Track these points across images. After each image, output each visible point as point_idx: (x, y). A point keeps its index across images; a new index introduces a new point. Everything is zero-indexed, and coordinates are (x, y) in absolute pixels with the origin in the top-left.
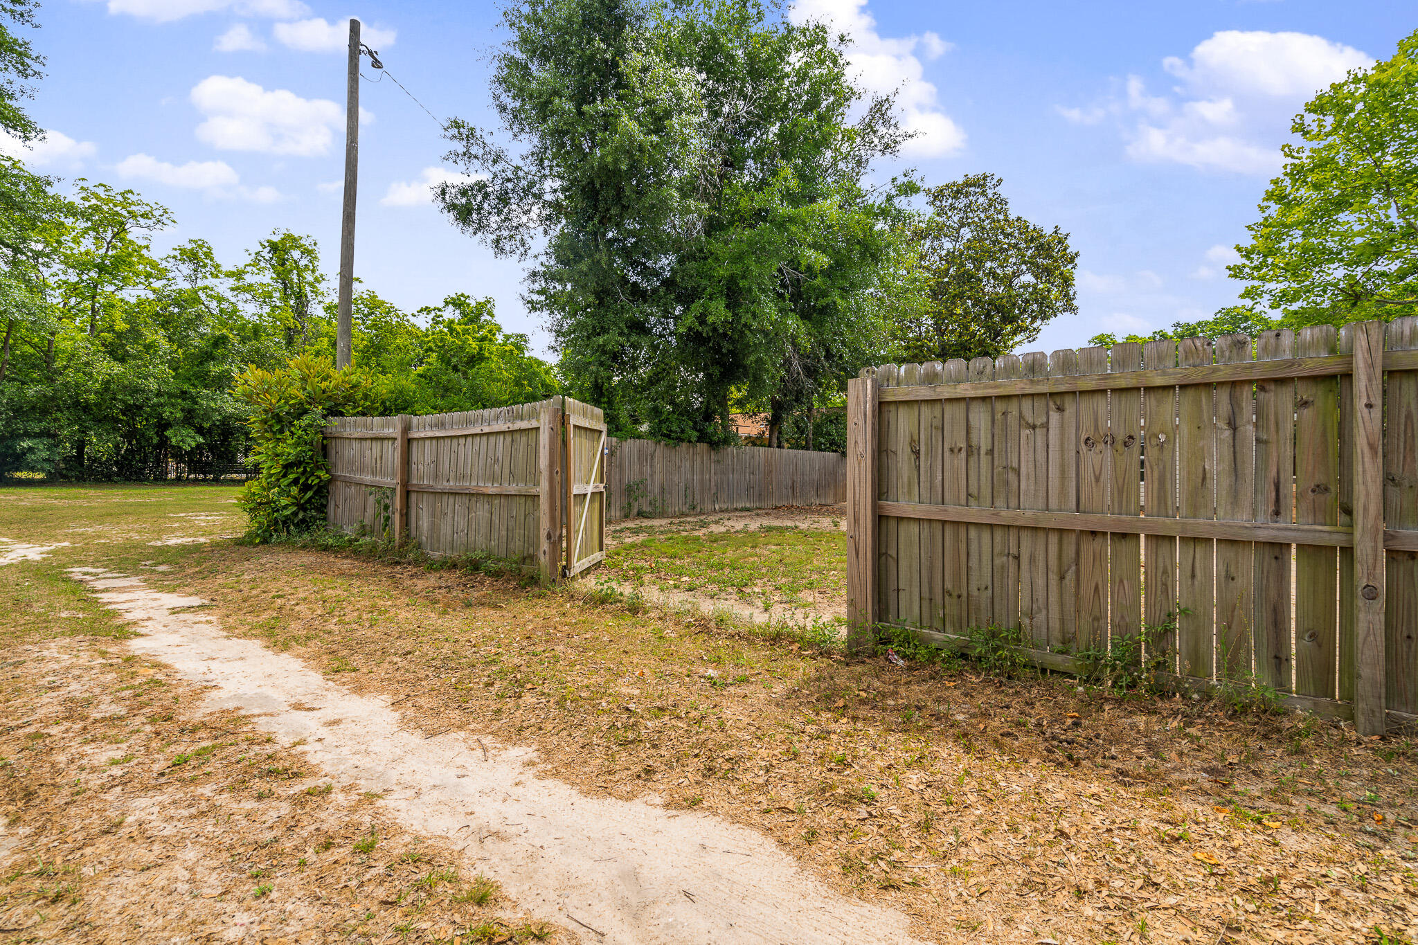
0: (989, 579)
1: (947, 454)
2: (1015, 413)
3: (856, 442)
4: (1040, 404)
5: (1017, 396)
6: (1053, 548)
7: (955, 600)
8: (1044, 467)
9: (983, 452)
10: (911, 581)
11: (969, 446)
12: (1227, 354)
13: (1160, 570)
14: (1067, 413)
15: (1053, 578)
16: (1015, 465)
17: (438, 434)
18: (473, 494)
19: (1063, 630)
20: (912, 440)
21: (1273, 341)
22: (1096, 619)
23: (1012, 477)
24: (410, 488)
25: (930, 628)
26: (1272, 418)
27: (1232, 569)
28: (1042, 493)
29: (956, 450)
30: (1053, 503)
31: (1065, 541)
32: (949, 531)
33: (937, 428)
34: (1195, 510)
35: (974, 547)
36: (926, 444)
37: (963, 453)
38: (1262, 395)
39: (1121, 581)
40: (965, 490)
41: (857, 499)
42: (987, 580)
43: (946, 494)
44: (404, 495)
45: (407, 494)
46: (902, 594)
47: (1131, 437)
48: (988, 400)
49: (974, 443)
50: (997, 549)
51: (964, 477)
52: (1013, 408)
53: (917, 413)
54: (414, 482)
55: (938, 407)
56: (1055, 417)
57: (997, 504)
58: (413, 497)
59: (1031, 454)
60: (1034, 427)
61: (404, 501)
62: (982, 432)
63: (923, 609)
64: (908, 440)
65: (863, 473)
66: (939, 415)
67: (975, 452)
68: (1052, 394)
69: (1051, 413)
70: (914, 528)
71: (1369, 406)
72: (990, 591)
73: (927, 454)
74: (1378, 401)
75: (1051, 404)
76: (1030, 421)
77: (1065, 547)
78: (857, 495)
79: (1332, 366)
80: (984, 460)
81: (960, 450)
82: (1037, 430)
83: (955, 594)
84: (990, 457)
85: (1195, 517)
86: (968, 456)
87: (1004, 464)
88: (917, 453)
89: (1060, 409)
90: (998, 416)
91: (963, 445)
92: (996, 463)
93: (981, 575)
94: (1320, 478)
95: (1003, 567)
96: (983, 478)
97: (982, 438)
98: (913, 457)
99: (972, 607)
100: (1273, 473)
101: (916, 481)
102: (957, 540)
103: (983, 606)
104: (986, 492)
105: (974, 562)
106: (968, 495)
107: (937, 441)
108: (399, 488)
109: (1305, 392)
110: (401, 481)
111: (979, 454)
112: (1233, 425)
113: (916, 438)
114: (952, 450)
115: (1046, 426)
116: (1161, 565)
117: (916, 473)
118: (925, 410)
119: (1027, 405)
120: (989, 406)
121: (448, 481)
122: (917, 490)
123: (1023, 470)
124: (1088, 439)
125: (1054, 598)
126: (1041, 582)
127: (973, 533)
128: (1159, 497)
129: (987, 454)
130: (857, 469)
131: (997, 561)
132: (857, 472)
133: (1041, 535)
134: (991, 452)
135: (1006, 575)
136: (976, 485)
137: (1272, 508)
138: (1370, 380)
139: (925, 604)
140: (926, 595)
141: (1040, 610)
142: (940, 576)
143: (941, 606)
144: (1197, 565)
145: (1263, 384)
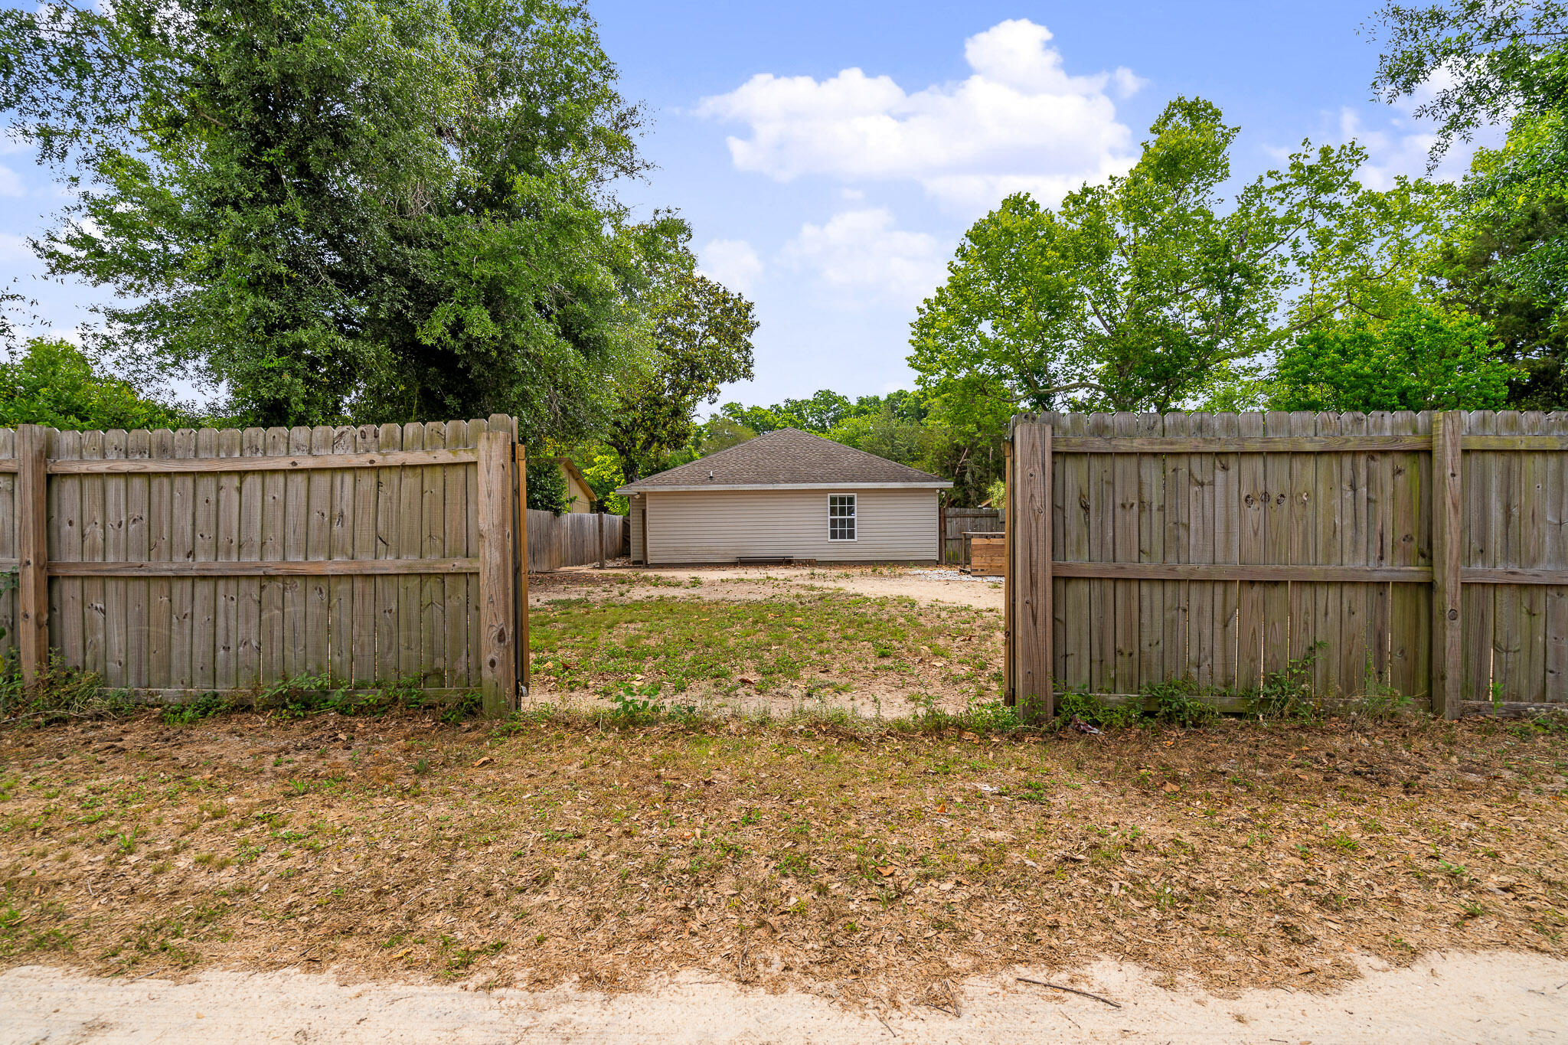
0: (1161, 634)
1: (1119, 510)
2: (1185, 470)
3: (1032, 495)
4: (1207, 462)
5: (1187, 453)
6: (1219, 599)
7: (1126, 657)
8: (1211, 522)
9: (1155, 507)
10: (1080, 645)
11: (1141, 502)
12: (1350, 428)
13: (1303, 611)
14: (1231, 472)
15: (1218, 626)
16: (1185, 521)
17: (152, 467)
18: (271, 577)
19: (1226, 675)
20: (1082, 495)
21: (1379, 420)
22: (1252, 660)
23: (1182, 532)
24: (60, 572)
25: (1101, 690)
26: (1378, 481)
27: (1353, 606)
28: (1210, 548)
29: (1128, 506)
30: (1219, 558)
31: (1229, 592)
32: (1120, 587)
33: (1108, 483)
34: (1328, 557)
35: (1146, 603)
36: (1097, 499)
37: (1135, 507)
38: (1372, 463)
39: (1274, 624)
40: (1137, 546)
41: (1034, 559)
42: (1158, 634)
43: (1118, 552)
44: (44, 584)
45: (51, 581)
46: (1070, 660)
47: (1282, 496)
48: (1159, 457)
49: (1146, 498)
50: (1168, 603)
51: (1136, 533)
52: (1183, 464)
53: (1086, 467)
54: (74, 558)
55: (1108, 460)
56: (1220, 475)
57: (1168, 559)
58: (70, 591)
59: (1200, 509)
60: (1202, 484)
61: (44, 598)
62: (1154, 488)
63: (1094, 671)
64: (1077, 494)
65: (1041, 530)
66: (1110, 470)
67: (1147, 507)
68: (1217, 454)
69: (1217, 471)
70: (1084, 587)
71: (1453, 475)
72: (1161, 644)
73: (1097, 511)
74: (1458, 473)
75: (1217, 462)
76: (1199, 478)
77: (1229, 597)
78: (1035, 555)
79: (1418, 443)
80: (1157, 516)
81: (1132, 505)
82: (1205, 487)
83: (1126, 653)
84: (1162, 513)
85: (1328, 564)
86: (1140, 512)
87: (1175, 520)
88: (1086, 508)
89: (1225, 468)
90: (1169, 472)
91: (1136, 502)
92: (1167, 519)
93: (1153, 629)
94: (1408, 530)
95: (1173, 621)
96: (1155, 535)
97: (1154, 494)
98: (1082, 512)
99: (1143, 664)
100: (1379, 527)
101: (1086, 538)
102: (1128, 597)
103: (1154, 660)
104: (1158, 548)
105: (1145, 620)
106: (1140, 551)
107: (1108, 496)
108: (30, 571)
109: (1402, 462)
110: (37, 557)
111: (1151, 510)
112: (1354, 488)
113: (1085, 492)
114: (1123, 506)
115: (1213, 483)
116: (1304, 606)
117: (1085, 530)
118: (1095, 463)
119: (1195, 461)
120: (1161, 462)
121: (191, 554)
122: (1087, 547)
123: (1192, 525)
124: (1248, 496)
125: (1218, 647)
126: (1207, 631)
127: (1145, 588)
128: (1303, 548)
129: (1158, 510)
130: (1034, 525)
131: (1168, 616)
132: (1034, 529)
133: (1209, 587)
134: (1162, 508)
135: (1175, 628)
136: (1148, 542)
137: (1378, 554)
138: (1454, 456)
139: (1096, 666)
140: (1096, 656)
141: (1206, 658)
142: (1112, 635)
143: (1112, 666)
144: (1329, 605)
145: (1371, 455)
